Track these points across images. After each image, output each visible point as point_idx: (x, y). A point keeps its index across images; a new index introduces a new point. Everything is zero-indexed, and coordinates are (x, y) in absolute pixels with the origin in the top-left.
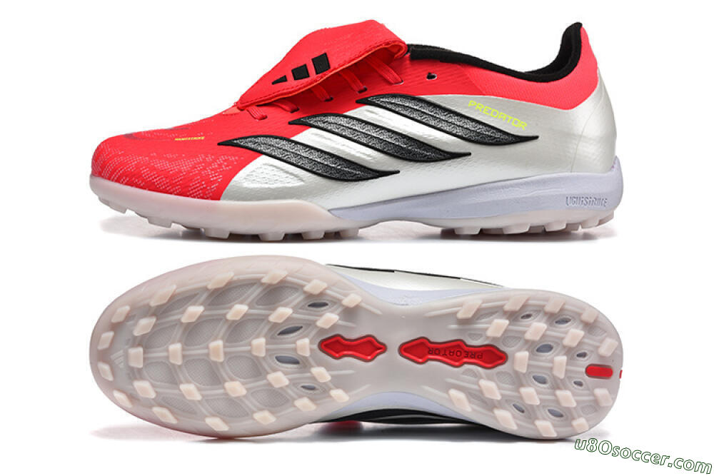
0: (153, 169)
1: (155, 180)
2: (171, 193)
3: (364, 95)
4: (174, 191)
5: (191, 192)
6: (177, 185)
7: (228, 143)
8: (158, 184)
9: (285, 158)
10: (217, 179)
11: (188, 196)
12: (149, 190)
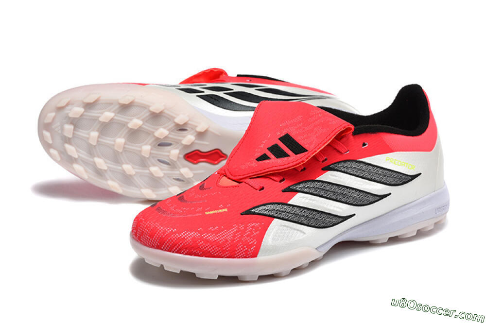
0: (207, 241)
1: (210, 250)
2: (222, 257)
3: (326, 164)
4: (225, 256)
5: (237, 255)
6: (227, 251)
7: (248, 213)
8: (213, 252)
9: (290, 219)
10: (253, 243)
11: (235, 258)
12: (206, 257)
